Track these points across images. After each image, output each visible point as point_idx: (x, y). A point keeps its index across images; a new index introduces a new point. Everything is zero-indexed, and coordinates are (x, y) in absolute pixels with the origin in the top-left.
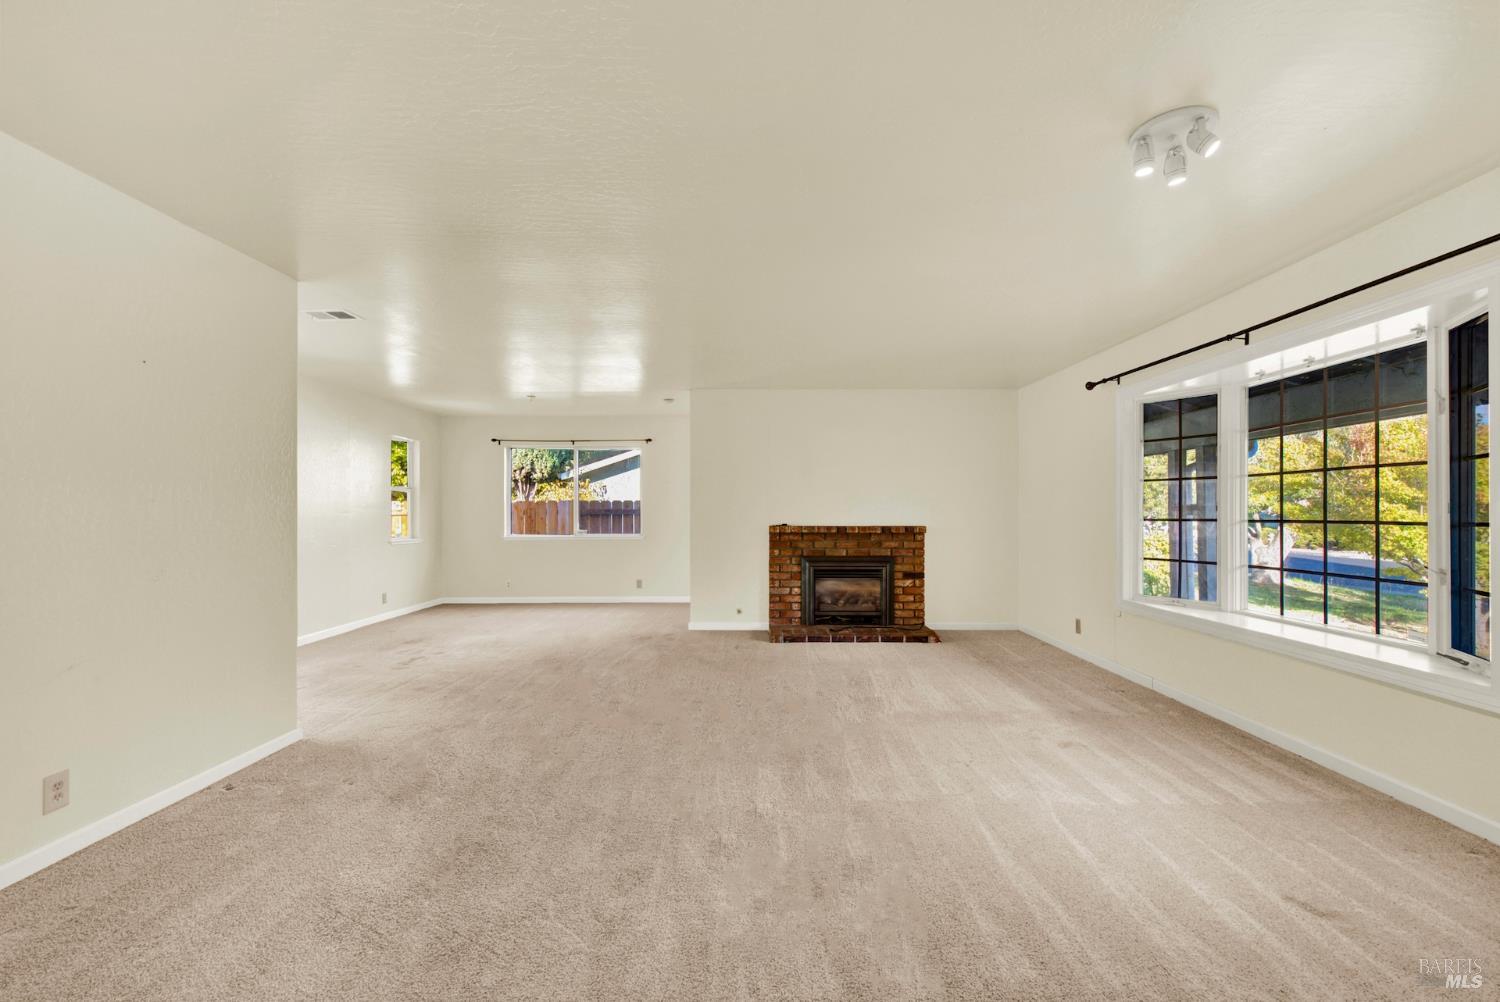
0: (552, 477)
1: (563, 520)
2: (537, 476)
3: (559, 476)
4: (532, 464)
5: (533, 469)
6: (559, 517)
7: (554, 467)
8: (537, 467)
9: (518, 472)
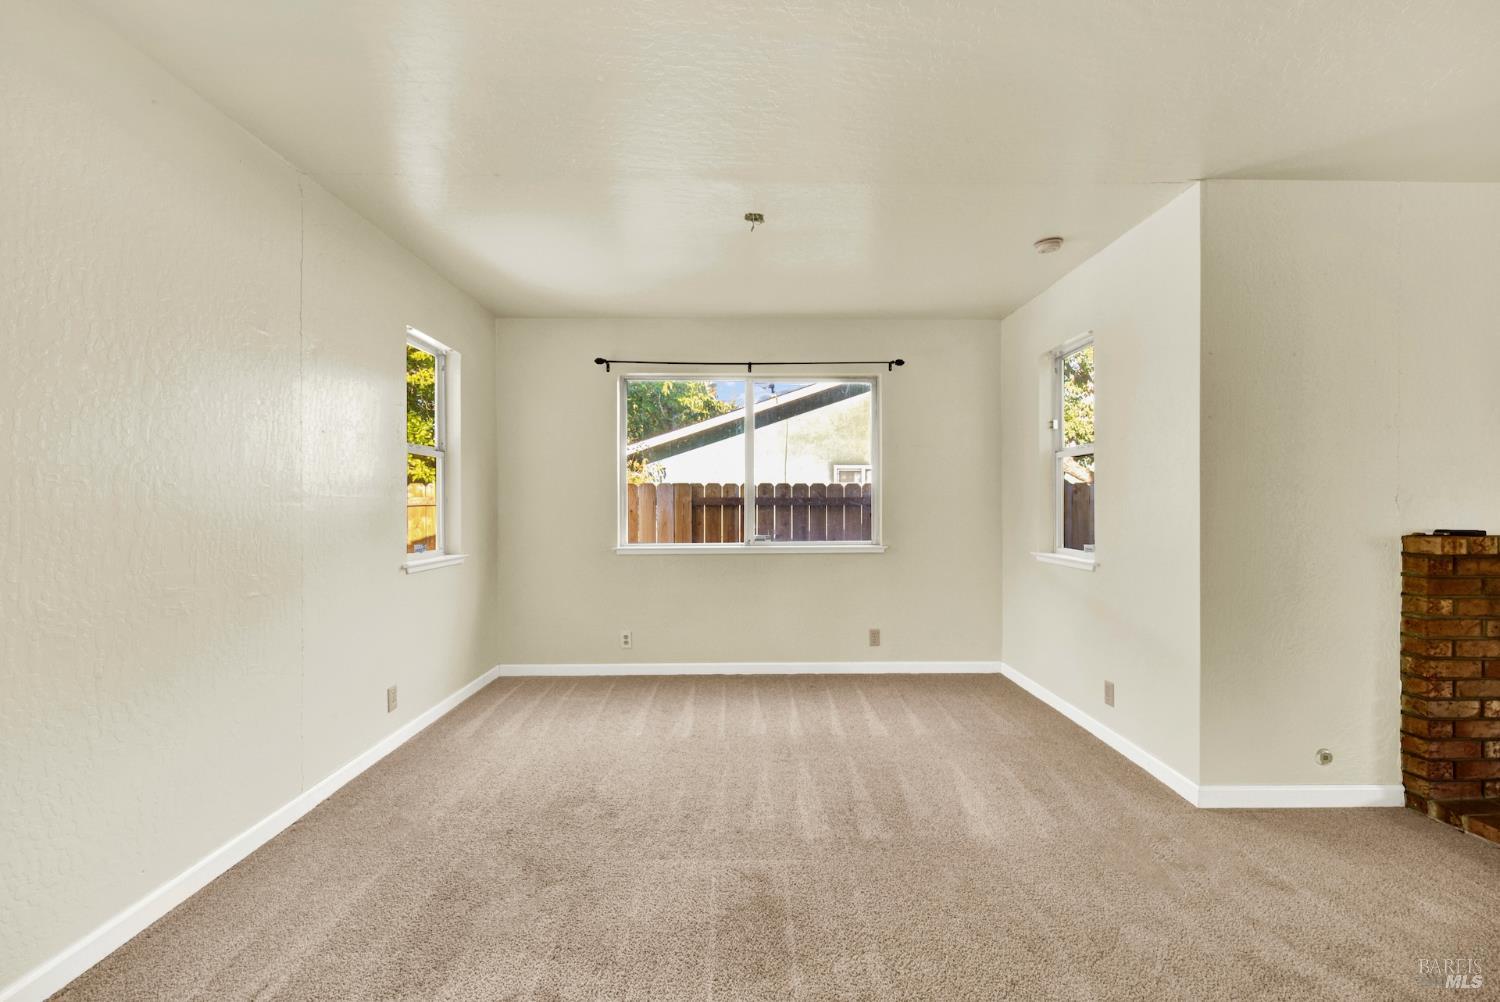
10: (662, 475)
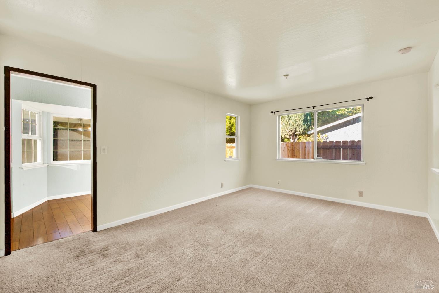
0: (304, 133)
1: (308, 150)
2: (297, 133)
3: (307, 132)
4: (296, 128)
5: (296, 130)
6: (306, 149)
7: (305, 129)
8: (298, 129)
9: (290, 132)
10: (327, 138)
